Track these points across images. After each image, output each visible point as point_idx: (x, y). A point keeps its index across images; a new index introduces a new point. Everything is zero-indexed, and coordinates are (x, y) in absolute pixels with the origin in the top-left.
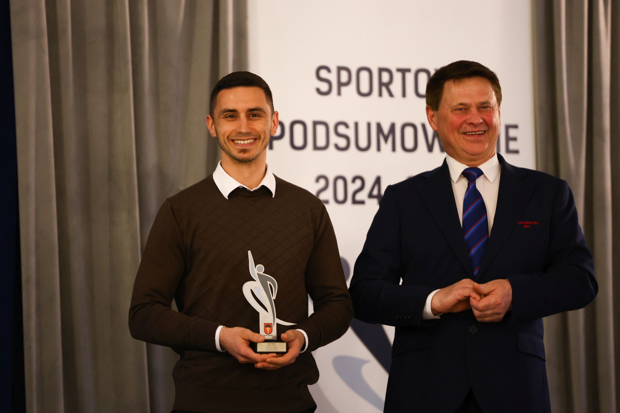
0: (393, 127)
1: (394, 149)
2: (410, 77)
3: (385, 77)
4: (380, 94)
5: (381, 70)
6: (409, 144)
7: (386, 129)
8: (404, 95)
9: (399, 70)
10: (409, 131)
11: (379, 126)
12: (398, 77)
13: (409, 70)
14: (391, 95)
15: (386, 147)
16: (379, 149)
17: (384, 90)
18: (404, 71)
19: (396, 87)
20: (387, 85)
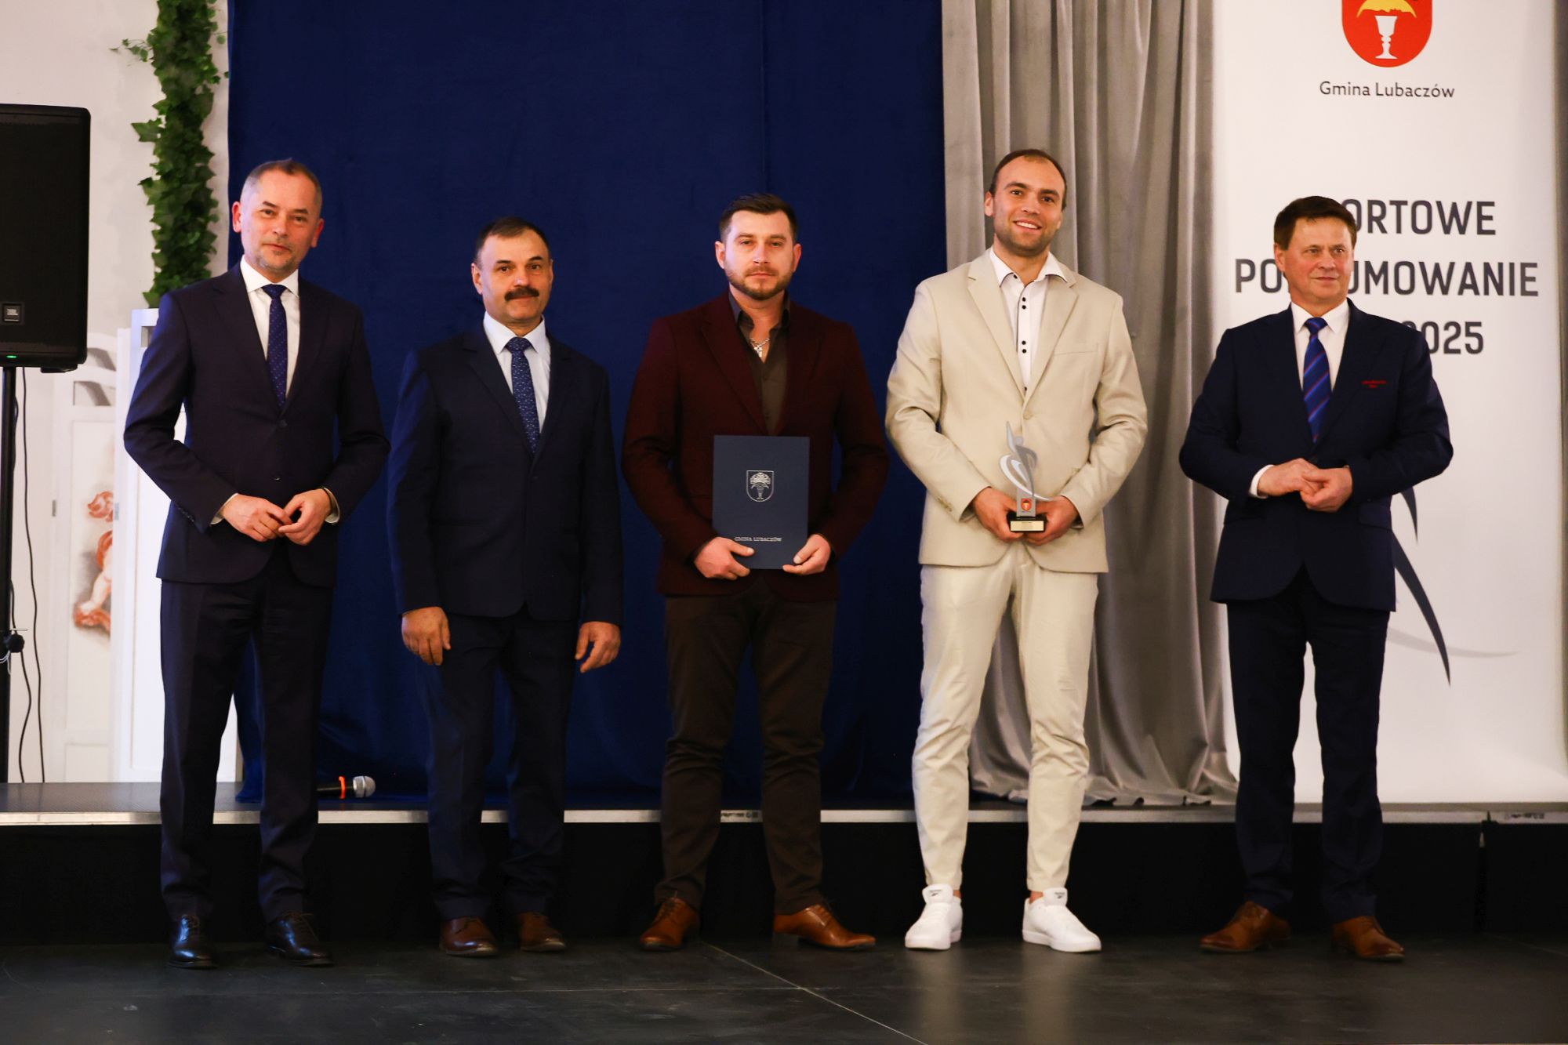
0: (1385, 265)
1: (1386, 291)
2: (1406, 211)
3: (1377, 211)
4: (1370, 230)
5: (1371, 203)
6: (1405, 284)
7: (1377, 270)
8: (1399, 231)
9: (1392, 203)
10: (1404, 271)
11: (1368, 265)
12: (1391, 211)
13: (1405, 203)
14: (1383, 230)
15: (1377, 289)
16: (1368, 291)
17: (1375, 224)
18: (1399, 204)
19: (1389, 222)
20: (1379, 220)
